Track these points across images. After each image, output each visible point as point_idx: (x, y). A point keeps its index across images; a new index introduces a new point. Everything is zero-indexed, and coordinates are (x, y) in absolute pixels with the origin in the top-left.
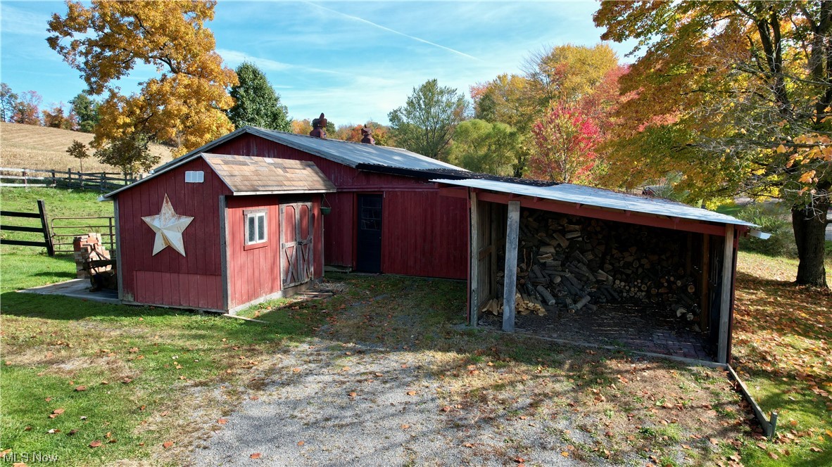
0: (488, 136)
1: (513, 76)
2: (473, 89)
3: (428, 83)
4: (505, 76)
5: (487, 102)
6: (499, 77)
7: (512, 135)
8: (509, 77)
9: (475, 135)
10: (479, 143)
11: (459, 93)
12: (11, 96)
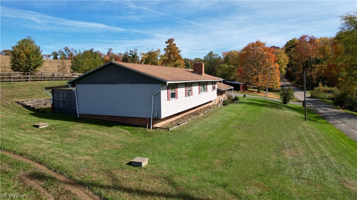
0: (227, 69)
1: (234, 51)
2: (223, 53)
3: (210, 52)
4: (232, 51)
5: (227, 58)
6: (230, 51)
7: (234, 68)
8: (233, 51)
9: (224, 69)
10: (225, 70)
11: (219, 55)
12: (69, 51)
